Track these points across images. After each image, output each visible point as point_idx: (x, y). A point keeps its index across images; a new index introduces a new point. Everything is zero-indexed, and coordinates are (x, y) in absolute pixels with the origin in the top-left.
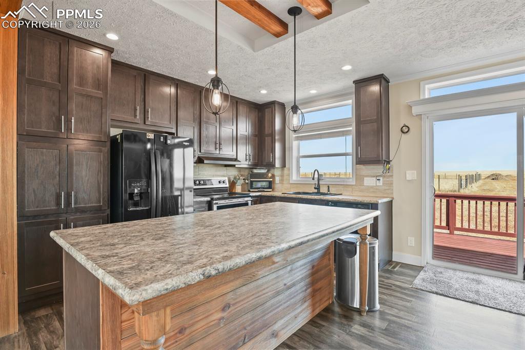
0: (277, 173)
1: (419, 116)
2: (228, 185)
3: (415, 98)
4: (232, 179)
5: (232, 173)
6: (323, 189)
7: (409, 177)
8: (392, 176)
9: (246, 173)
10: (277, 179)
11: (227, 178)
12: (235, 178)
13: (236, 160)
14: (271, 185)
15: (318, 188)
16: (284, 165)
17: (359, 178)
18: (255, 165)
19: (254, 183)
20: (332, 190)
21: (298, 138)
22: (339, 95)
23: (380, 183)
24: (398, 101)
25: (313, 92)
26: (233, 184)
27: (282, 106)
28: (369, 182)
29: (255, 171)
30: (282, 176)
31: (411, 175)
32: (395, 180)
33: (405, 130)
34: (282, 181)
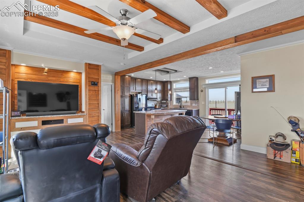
0: (169, 102)
1: (205, 88)
2: (154, 106)
3: (204, 84)
4: (155, 104)
5: (156, 102)
6: (182, 107)
7: (203, 104)
8: (199, 103)
9: (159, 102)
10: (169, 104)
11: (154, 104)
12: (156, 104)
13: (157, 99)
14: (167, 106)
15: (181, 107)
16: (171, 100)
17: (191, 104)
18: (162, 100)
19: (162, 105)
20: (185, 107)
21: (175, 92)
22: (185, 80)
23: (196, 105)
24: (200, 83)
25: (179, 79)
26: (156, 106)
27: (171, 82)
28: (194, 105)
29: (162, 102)
30: (170, 103)
31: (203, 103)
32: (200, 104)
33: (202, 91)
34: (170, 104)
